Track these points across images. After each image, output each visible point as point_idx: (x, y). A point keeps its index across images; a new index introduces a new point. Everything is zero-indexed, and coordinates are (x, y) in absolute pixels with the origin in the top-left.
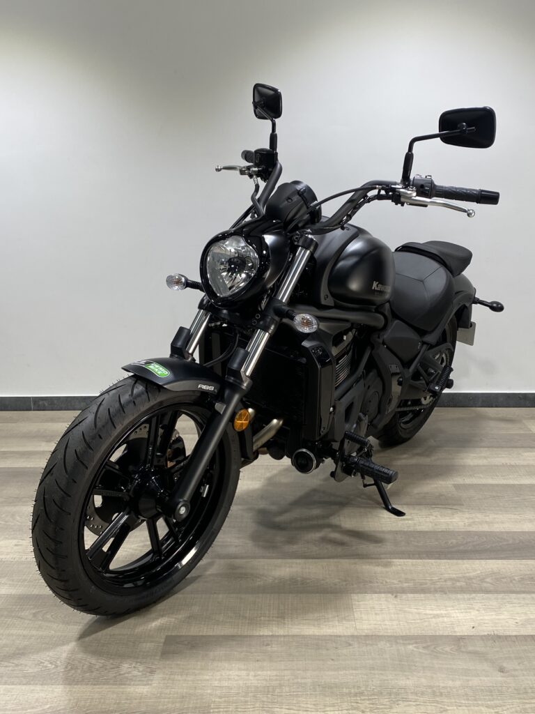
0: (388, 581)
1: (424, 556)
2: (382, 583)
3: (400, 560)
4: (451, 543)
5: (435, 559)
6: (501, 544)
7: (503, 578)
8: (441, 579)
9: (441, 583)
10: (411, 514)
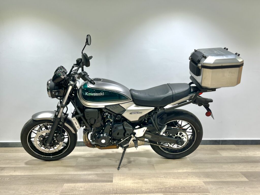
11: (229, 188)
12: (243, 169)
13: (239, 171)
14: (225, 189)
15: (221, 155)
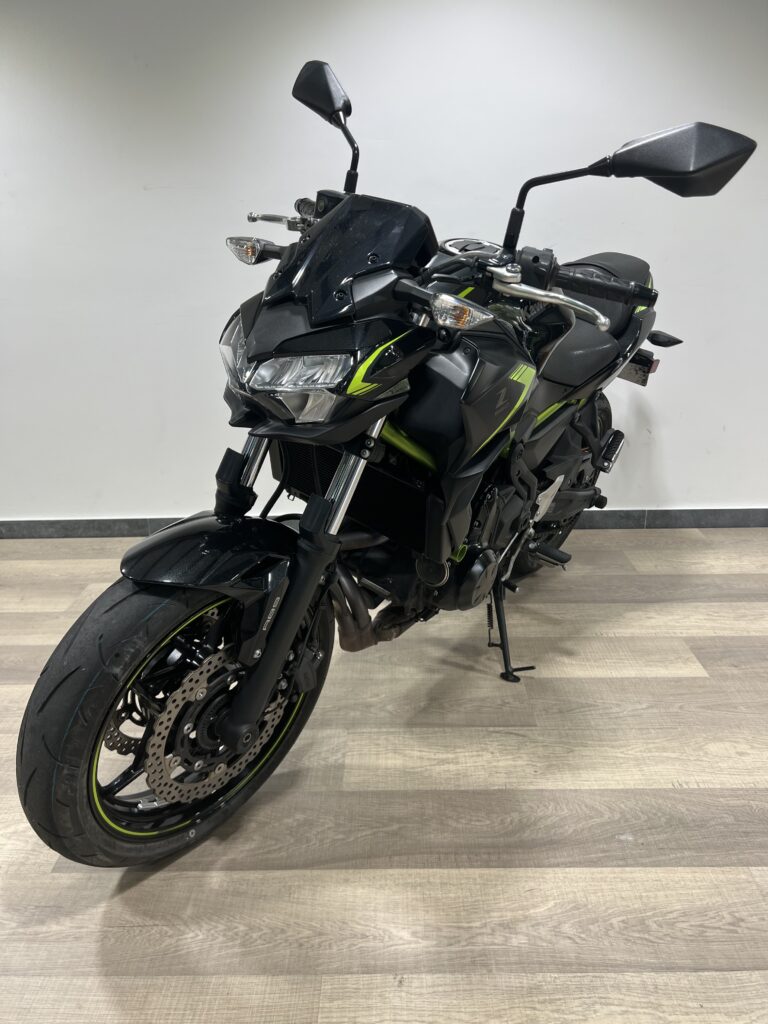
0: (394, 931)
1: (465, 856)
2: (382, 941)
3: (422, 871)
4: (511, 823)
5: (480, 867)
6: (591, 822)
7: (594, 921)
8: (485, 925)
9: (486, 939)
10: (455, 747)
11: (618, 705)
12: (699, 627)
13: (684, 635)
14: (601, 712)
15: (634, 570)
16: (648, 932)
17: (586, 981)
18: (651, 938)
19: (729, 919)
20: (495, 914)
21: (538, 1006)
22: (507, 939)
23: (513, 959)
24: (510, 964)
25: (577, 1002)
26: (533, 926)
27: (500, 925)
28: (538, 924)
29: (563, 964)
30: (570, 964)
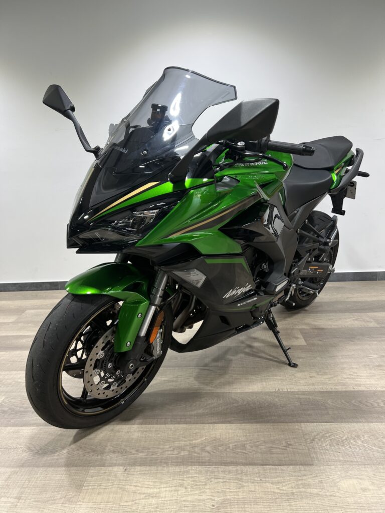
5: (175, 424)
6: (232, 406)
7: (222, 445)
8: (170, 447)
9: (169, 453)
13: (300, 328)
16: (245, 450)
17: (210, 469)
18: (246, 452)
19: (284, 444)
20: (176, 443)
21: (185, 479)
22: (179, 453)
23: (179, 461)
24: (178, 462)
25: (203, 478)
26: (192, 448)
27: (178, 447)
28: (195, 447)
29: (202, 463)
30: (205, 463)
